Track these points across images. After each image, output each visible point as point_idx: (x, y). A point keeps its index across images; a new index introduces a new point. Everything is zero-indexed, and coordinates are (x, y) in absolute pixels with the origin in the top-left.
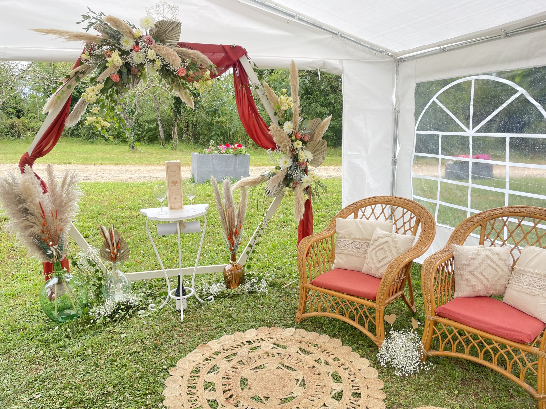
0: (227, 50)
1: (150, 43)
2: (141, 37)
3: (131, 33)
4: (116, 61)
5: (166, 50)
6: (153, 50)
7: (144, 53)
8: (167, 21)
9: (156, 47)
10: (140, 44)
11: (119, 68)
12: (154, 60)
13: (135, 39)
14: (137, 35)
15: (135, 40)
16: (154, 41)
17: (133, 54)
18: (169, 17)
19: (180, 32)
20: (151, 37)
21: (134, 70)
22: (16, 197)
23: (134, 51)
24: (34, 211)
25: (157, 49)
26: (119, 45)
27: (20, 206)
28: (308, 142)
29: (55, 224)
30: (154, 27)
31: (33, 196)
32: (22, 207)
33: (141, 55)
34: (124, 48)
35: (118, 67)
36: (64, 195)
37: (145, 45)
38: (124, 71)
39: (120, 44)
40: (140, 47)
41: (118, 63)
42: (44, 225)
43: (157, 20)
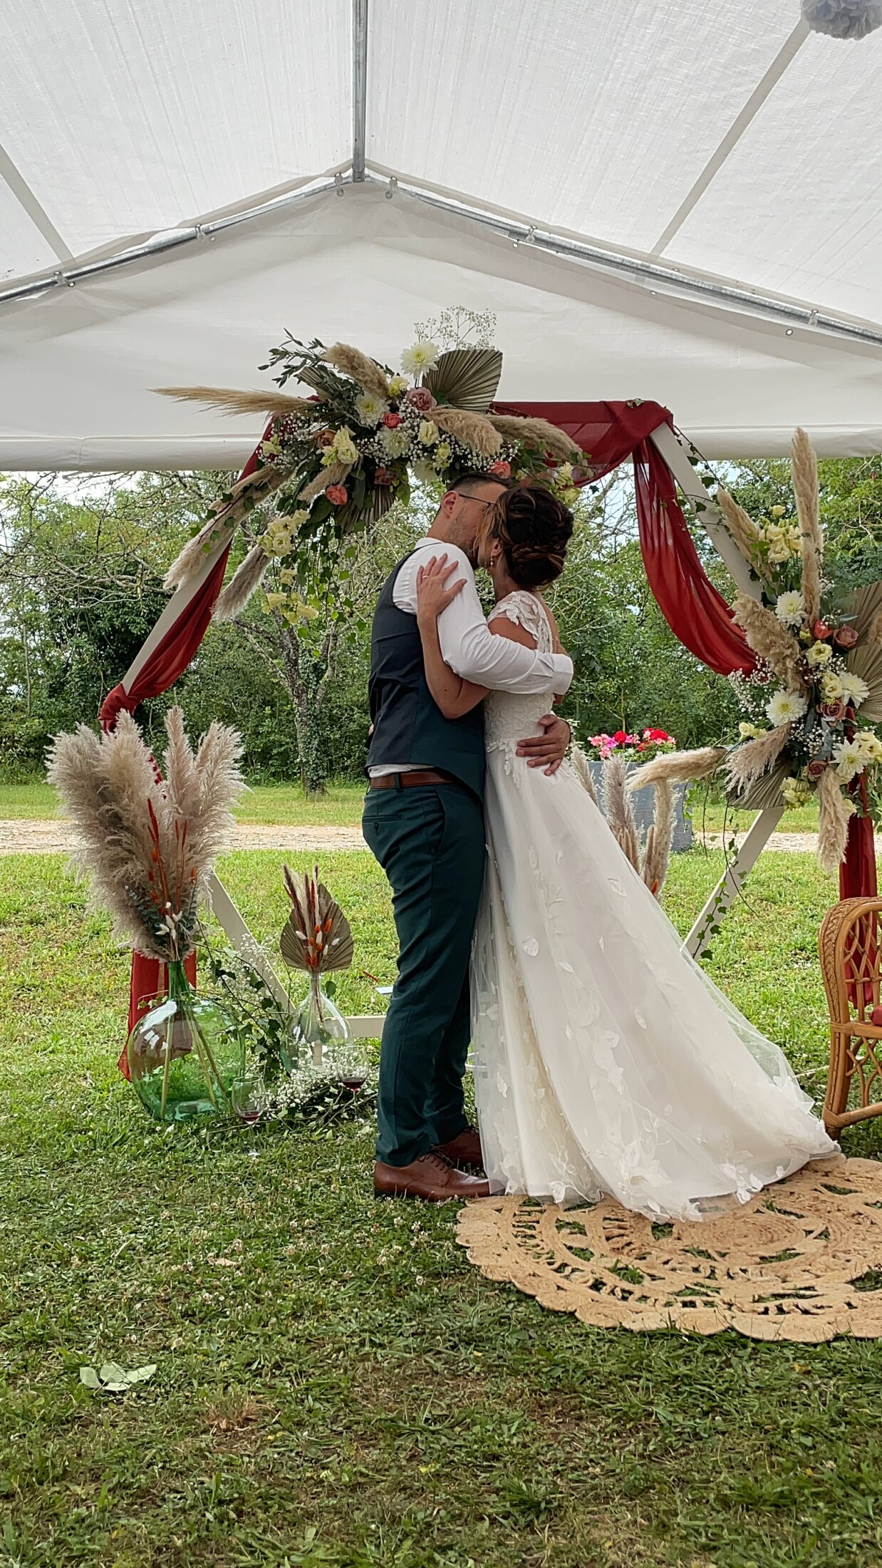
0: (618, 414)
1: (425, 405)
2: (404, 393)
3: (381, 384)
4: (343, 453)
5: (463, 419)
6: (432, 422)
7: (410, 431)
8: (468, 351)
9: (439, 414)
10: (402, 408)
11: (349, 469)
12: (434, 446)
13: (389, 398)
14: (396, 387)
15: (390, 401)
16: (434, 401)
17: (385, 435)
18: (472, 340)
19: (499, 375)
20: (428, 392)
21: (382, 475)
22: (97, 787)
23: (385, 428)
24: (134, 823)
25: (443, 417)
26: (352, 414)
27: (107, 807)
28: (852, 648)
29: (180, 858)
30: (435, 368)
31: (136, 783)
32: (108, 811)
33: (404, 435)
34: (363, 422)
35: (347, 465)
36: (202, 788)
37: (412, 411)
38: (360, 476)
39: (354, 413)
40: (401, 415)
41: (349, 457)
42: (155, 861)
43: (442, 351)
